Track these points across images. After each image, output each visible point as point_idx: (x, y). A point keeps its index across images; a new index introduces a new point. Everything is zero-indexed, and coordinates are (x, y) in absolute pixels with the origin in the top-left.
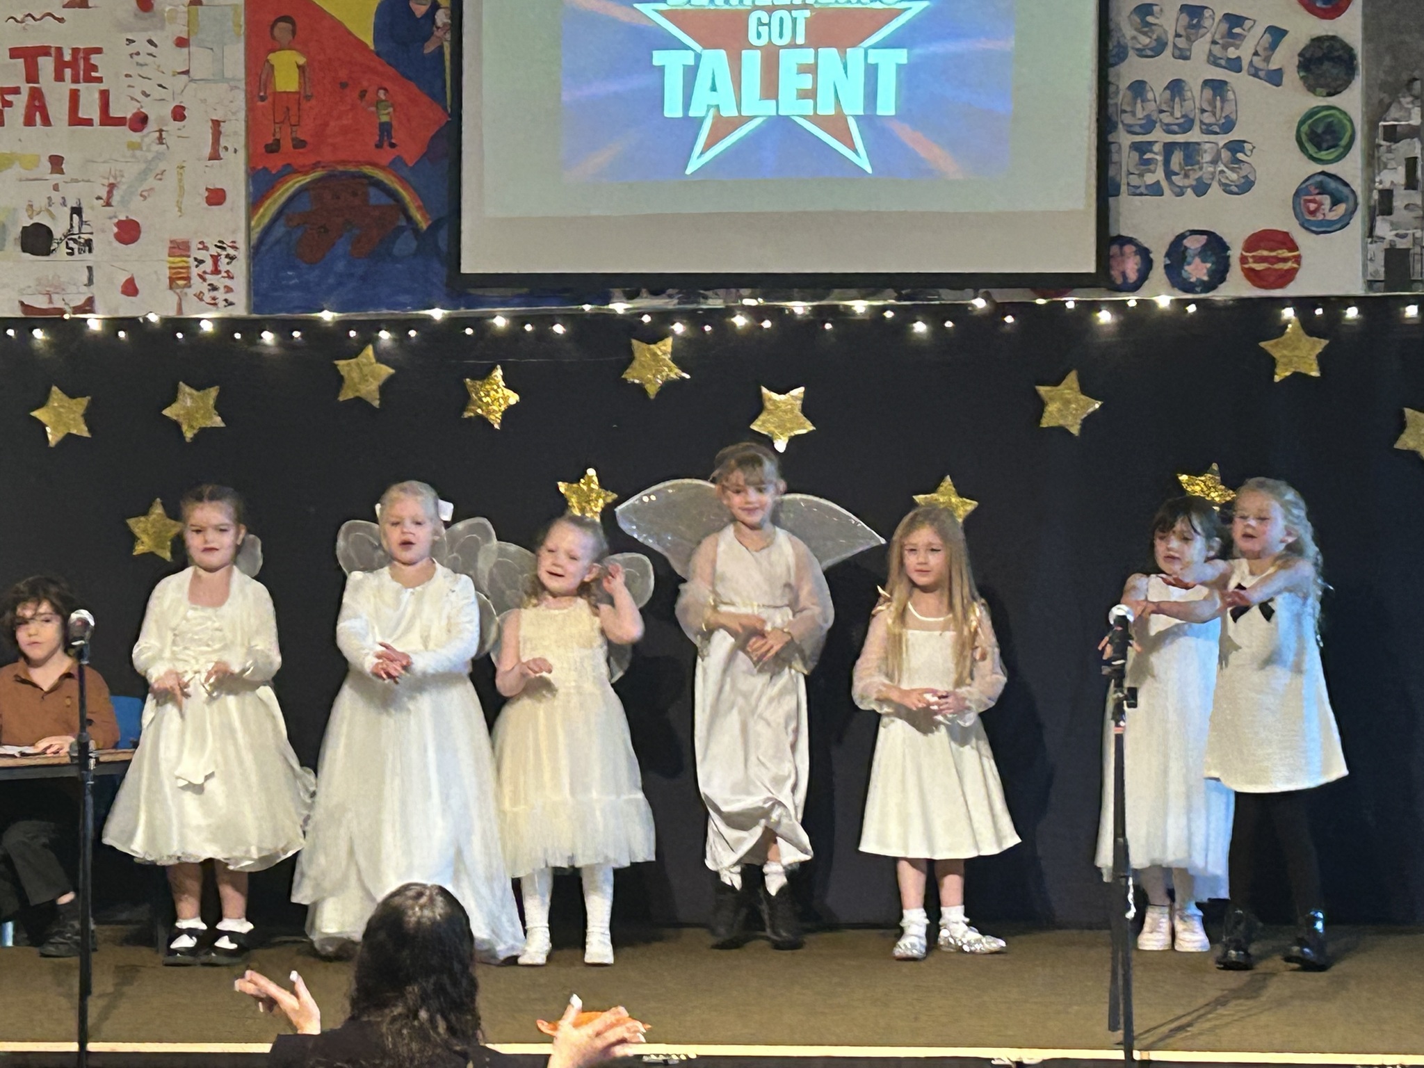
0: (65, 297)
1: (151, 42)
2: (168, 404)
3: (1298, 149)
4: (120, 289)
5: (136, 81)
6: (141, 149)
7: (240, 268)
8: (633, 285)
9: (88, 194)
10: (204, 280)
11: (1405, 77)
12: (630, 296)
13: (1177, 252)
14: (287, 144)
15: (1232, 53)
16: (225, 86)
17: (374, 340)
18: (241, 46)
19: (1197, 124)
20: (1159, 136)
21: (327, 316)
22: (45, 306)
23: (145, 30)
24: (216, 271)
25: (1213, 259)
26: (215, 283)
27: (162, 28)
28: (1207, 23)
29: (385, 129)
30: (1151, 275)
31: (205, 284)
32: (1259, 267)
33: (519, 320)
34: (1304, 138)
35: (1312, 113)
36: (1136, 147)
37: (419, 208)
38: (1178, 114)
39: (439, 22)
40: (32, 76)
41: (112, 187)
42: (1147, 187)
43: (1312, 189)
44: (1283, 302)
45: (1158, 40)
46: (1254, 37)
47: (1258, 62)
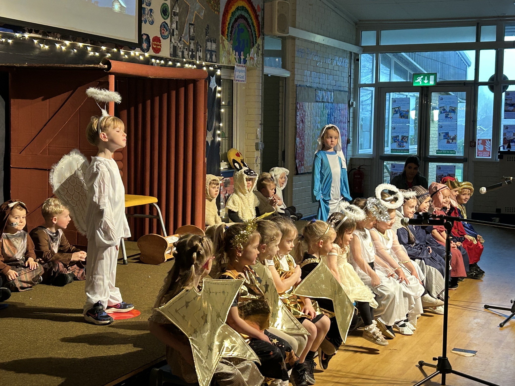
3: (161, 14)
19: (145, 2)
25: (147, 42)
34: (162, 11)
35: (163, 5)
43: (163, 26)
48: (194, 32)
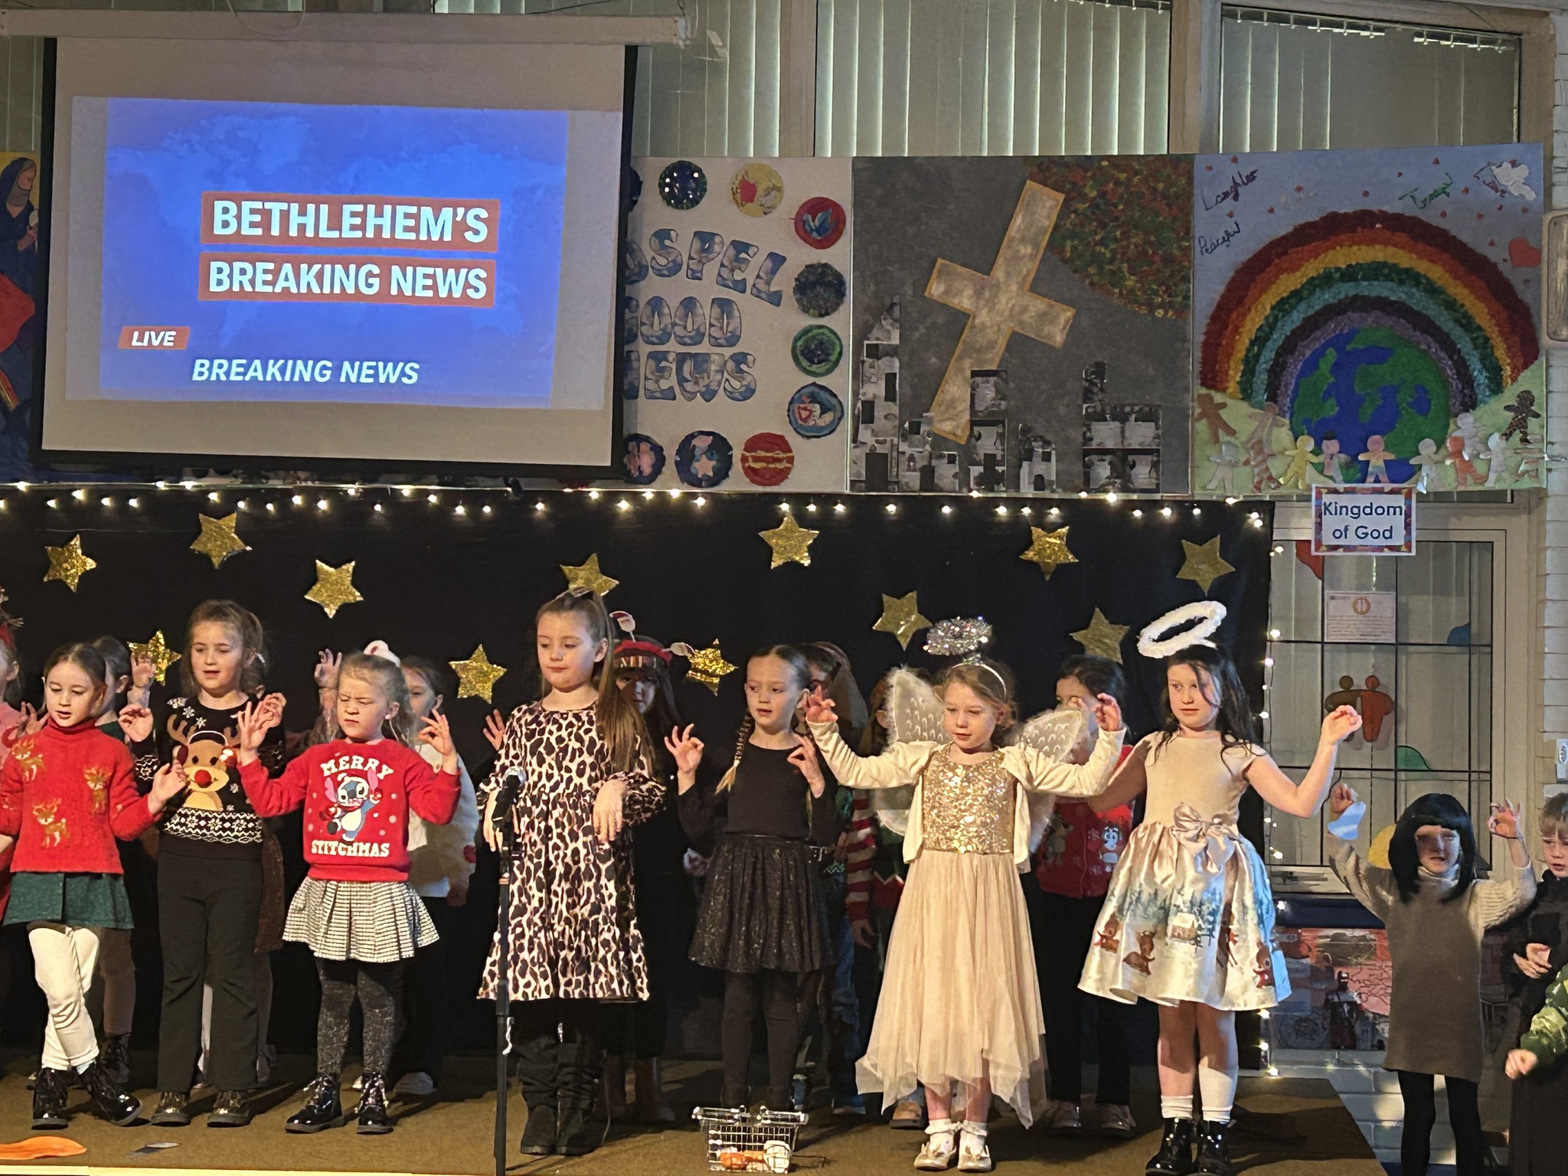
3: (793, 364)
8: (200, 465)
11: (887, 302)
12: (199, 475)
13: (686, 450)
15: (738, 276)
19: (706, 338)
20: (672, 347)
25: (716, 456)
28: (717, 248)
30: (664, 469)
32: (757, 466)
33: (96, 495)
34: (798, 352)
35: (806, 331)
36: (652, 356)
37: (8, 390)
38: (689, 327)
39: (32, 224)
42: (662, 391)
43: (805, 398)
44: (778, 498)
45: (674, 261)
46: (757, 262)
47: (761, 285)
48: (1001, 396)
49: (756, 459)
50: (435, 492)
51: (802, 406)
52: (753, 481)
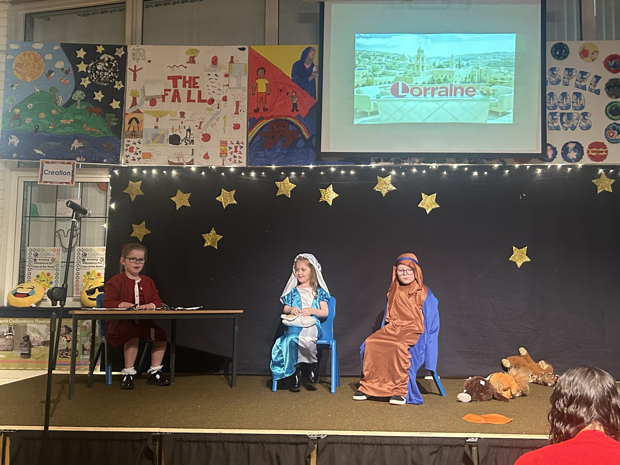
0: (185, 159)
1: (216, 75)
2: (218, 196)
3: (605, 115)
4: (203, 156)
5: (210, 88)
6: (211, 110)
7: (244, 150)
8: (379, 157)
9: (192, 125)
10: (232, 154)
12: (377, 161)
13: (565, 149)
14: (261, 110)
15: (583, 84)
16: (240, 90)
17: (289, 175)
18: (247, 77)
19: (571, 106)
20: (558, 110)
21: (273, 167)
22: (177, 162)
23: (215, 71)
24: (236, 151)
25: (578, 151)
26: (236, 155)
27: (220, 70)
28: (574, 74)
29: (295, 105)
30: (557, 156)
31: (233, 155)
32: (593, 154)
33: (339, 169)
34: (608, 112)
36: (550, 113)
37: (305, 132)
38: (565, 103)
39: (314, 71)
40: (175, 85)
41: (201, 122)
42: (555, 127)
43: (611, 128)
44: (600, 167)
45: (558, 79)
46: (590, 80)
47: (592, 87)
49: (592, 152)
50: (467, 166)
51: (610, 131)
52: (592, 160)
